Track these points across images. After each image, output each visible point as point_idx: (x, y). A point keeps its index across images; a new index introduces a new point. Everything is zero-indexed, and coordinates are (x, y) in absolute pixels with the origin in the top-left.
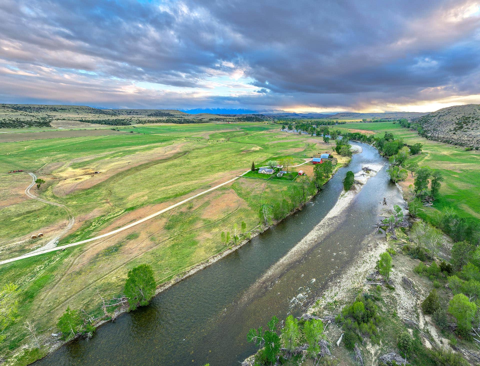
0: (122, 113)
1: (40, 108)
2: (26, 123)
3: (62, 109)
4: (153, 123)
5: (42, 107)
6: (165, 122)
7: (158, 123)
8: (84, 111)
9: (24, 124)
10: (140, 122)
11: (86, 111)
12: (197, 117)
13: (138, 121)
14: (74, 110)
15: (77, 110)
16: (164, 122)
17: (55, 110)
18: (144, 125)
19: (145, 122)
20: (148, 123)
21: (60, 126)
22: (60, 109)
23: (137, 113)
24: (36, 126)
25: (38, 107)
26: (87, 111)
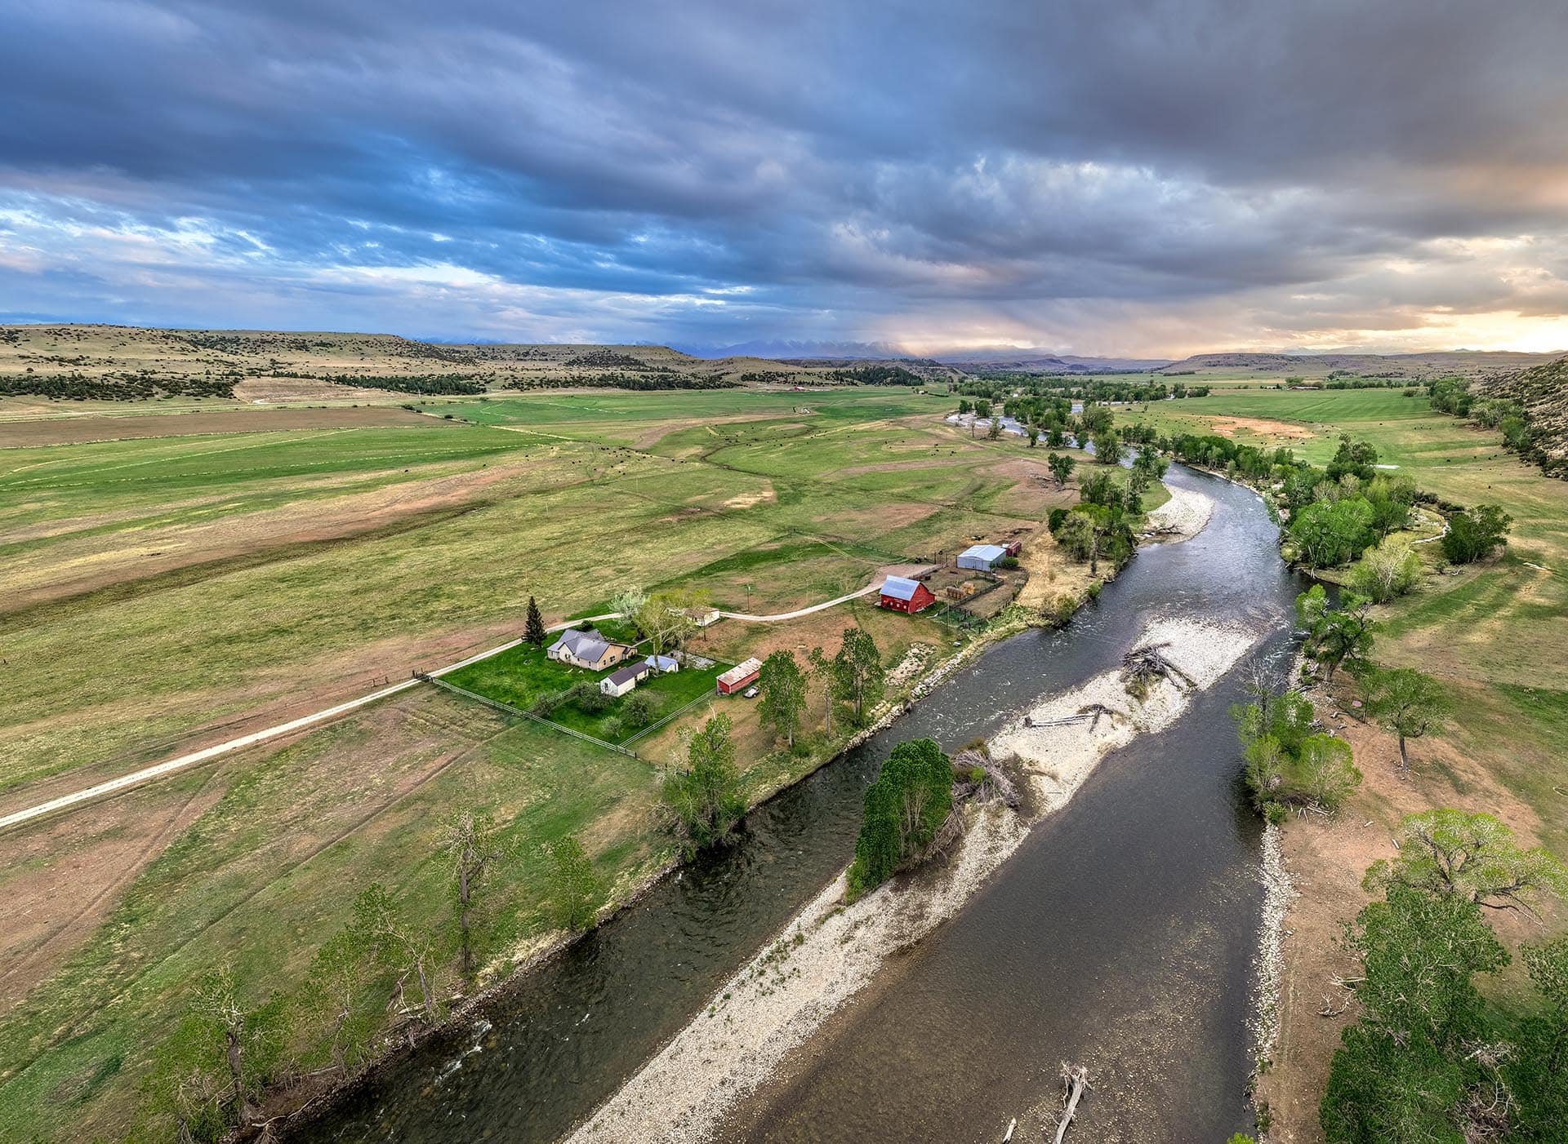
0: (504, 356)
1: (264, 342)
2: (164, 385)
3: (323, 344)
4: (553, 387)
5: (270, 338)
6: (594, 385)
7: (570, 388)
8: (382, 349)
9: (155, 389)
10: (516, 384)
11: (388, 349)
12: (716, 368)
13: (510, 381)
14: (356, 346)
15: (364, 347)
16: (591, 383)
17: (302, 346)
18: (526, 394)
19: (531, 384)
20: (538, 388)
21: (263, 394)
22: (317, 345)
23: (544, 354)
24: (188, 394)
25: (258, 337)
26: (392, 349)
